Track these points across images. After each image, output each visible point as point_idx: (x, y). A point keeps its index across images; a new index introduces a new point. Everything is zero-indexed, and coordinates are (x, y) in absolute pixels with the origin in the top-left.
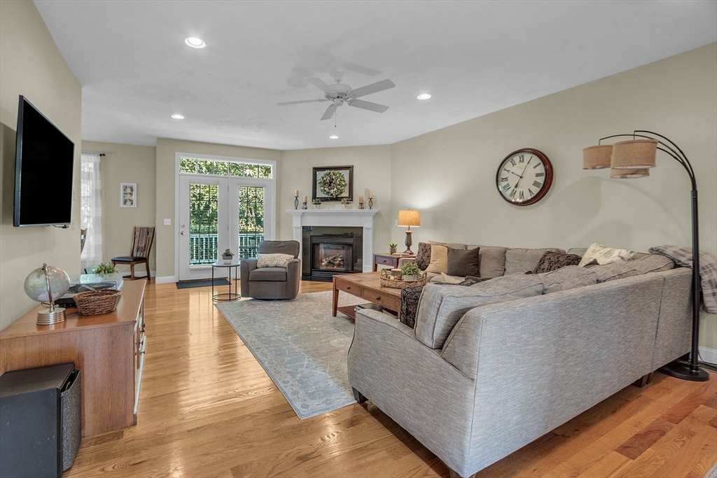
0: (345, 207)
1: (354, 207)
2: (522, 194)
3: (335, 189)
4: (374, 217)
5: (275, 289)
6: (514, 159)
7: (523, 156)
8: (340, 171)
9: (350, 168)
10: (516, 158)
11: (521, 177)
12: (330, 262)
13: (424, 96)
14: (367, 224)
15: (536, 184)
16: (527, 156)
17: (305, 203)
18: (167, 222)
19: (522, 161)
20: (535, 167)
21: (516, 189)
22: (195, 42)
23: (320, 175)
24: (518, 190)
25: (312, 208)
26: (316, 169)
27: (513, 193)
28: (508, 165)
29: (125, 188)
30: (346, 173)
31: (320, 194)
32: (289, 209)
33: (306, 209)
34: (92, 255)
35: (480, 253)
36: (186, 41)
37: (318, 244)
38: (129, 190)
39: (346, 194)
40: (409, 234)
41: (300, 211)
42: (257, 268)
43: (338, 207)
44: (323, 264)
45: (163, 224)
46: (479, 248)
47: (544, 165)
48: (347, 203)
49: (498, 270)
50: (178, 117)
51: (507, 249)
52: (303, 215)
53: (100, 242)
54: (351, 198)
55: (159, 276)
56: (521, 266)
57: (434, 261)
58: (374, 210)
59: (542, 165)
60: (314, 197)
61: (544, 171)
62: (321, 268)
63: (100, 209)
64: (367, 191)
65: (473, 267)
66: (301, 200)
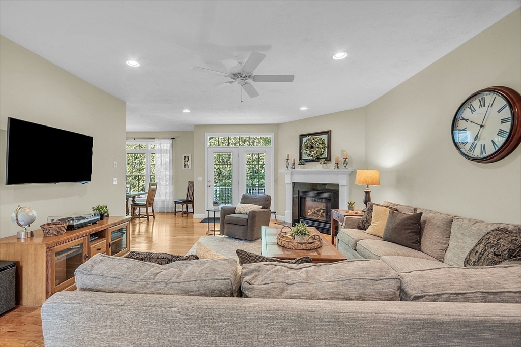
0: (323, 167)
1: (331, 166)
2: (484, 148)
3: (315, 152)
4: (349, 175)
5: (239, 230)
6: (473, 103)
7: (484, 98)
8: (320, 136)
9: (328, 133)
10: (476, 103)
11: (482, 126)
12: (315, 213)
13: (340, 55)
14: (342, 181)
15: (501, 132)
16: (489, 97)
17: (294, 164)
18: (200, 179)
19: (482, 105)
20: (499, 111)
21: (476, 142)
22: (133, 63)
23: (304, 139)
24: (479, 144)
25: (299, 168)
26: (302, 136)
27: (473, 147)
28: (466, 113)
29: (185, 157)
30: (325, 137)
31: (305, 157)
32: (282, 169)
33: (294, 168)
34: (168, 198)
35: (422, 219)
36: (127, 63)
37: (305, 197)
38: (187, 159)
39: (325, 155)
40: (367, 193)
41: (290, 170)
42: (235, 213)
43: (317, 167)
44: (309, 214)
45: (198, 180)
46: (421, 214)
47: (511, 107)
48: (324, 163)
49: (441, 243)
50: (186, 111)
51: (456, 217)
52: (292, 174)
53: (172, 190)
54: (329, 159)
55: (196, 213)
56: (463, 243)
57: (374, 223)
58: (349, 169)
59: (508, 108)
60: (301, 158)
61: (509, 116)
62: (307, 217)
63: (172, 170)
64: (343, 151)
65: (411, 234)
66: (291, 161)
